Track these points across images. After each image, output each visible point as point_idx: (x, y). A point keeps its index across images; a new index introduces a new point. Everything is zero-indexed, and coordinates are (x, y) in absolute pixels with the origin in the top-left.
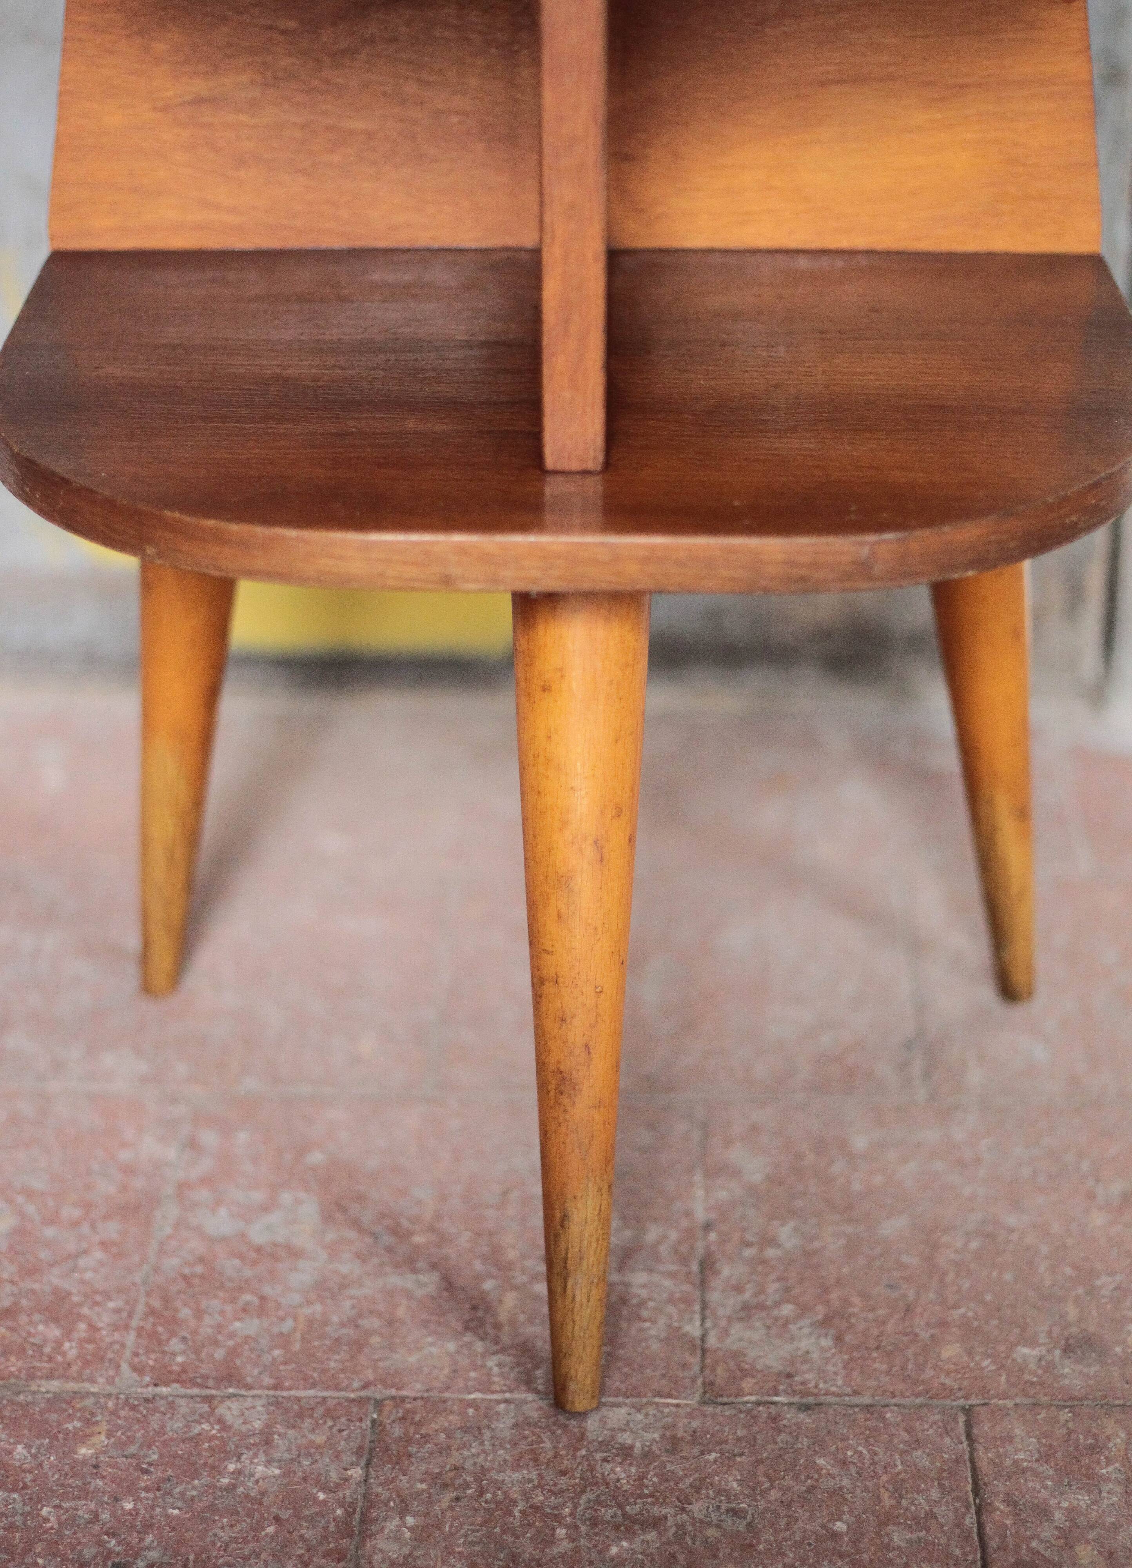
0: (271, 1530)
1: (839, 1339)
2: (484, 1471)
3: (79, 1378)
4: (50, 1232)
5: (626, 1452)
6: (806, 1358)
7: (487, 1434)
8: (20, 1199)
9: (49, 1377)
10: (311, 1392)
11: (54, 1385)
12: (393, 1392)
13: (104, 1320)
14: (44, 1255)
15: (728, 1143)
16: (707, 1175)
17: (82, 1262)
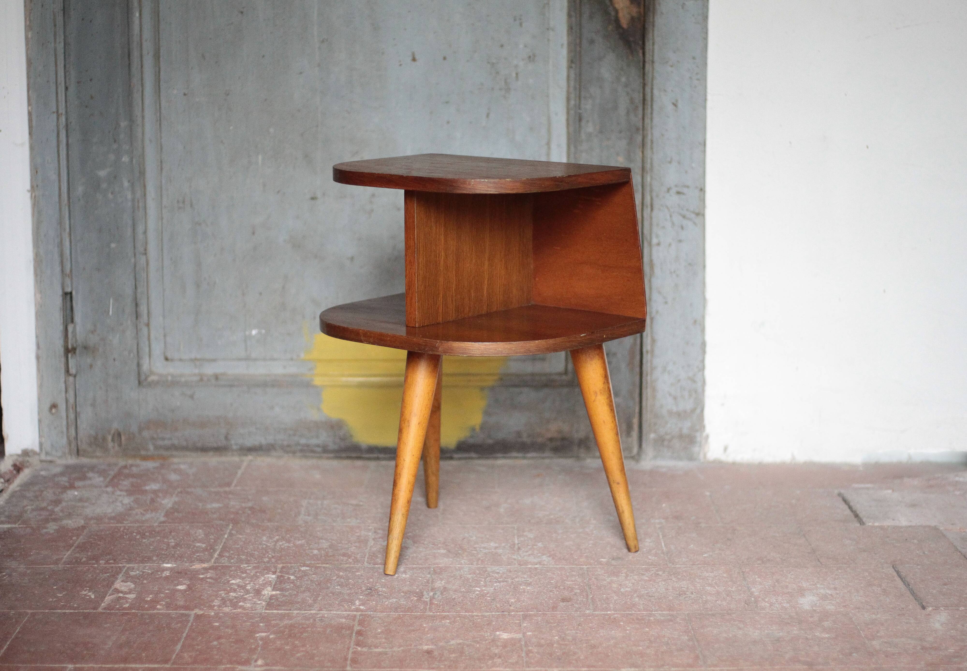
0: (408, 583)
1: (553, 558)
2: (461, 575)
3: (354, 564)
4: (340, 545)
5: (498, 573)
6: (545, 560)
7: (462, 571)
8: (330, 540)
9: (346, 564)
10: (415, 566)
11: (348, 565)
12: (437, 566)
13: (358, 556)
14: (339, 548)
15: (524, 531)
16: (518, 536)
17: (350, 549)
